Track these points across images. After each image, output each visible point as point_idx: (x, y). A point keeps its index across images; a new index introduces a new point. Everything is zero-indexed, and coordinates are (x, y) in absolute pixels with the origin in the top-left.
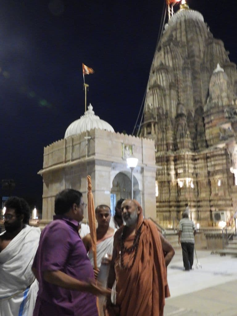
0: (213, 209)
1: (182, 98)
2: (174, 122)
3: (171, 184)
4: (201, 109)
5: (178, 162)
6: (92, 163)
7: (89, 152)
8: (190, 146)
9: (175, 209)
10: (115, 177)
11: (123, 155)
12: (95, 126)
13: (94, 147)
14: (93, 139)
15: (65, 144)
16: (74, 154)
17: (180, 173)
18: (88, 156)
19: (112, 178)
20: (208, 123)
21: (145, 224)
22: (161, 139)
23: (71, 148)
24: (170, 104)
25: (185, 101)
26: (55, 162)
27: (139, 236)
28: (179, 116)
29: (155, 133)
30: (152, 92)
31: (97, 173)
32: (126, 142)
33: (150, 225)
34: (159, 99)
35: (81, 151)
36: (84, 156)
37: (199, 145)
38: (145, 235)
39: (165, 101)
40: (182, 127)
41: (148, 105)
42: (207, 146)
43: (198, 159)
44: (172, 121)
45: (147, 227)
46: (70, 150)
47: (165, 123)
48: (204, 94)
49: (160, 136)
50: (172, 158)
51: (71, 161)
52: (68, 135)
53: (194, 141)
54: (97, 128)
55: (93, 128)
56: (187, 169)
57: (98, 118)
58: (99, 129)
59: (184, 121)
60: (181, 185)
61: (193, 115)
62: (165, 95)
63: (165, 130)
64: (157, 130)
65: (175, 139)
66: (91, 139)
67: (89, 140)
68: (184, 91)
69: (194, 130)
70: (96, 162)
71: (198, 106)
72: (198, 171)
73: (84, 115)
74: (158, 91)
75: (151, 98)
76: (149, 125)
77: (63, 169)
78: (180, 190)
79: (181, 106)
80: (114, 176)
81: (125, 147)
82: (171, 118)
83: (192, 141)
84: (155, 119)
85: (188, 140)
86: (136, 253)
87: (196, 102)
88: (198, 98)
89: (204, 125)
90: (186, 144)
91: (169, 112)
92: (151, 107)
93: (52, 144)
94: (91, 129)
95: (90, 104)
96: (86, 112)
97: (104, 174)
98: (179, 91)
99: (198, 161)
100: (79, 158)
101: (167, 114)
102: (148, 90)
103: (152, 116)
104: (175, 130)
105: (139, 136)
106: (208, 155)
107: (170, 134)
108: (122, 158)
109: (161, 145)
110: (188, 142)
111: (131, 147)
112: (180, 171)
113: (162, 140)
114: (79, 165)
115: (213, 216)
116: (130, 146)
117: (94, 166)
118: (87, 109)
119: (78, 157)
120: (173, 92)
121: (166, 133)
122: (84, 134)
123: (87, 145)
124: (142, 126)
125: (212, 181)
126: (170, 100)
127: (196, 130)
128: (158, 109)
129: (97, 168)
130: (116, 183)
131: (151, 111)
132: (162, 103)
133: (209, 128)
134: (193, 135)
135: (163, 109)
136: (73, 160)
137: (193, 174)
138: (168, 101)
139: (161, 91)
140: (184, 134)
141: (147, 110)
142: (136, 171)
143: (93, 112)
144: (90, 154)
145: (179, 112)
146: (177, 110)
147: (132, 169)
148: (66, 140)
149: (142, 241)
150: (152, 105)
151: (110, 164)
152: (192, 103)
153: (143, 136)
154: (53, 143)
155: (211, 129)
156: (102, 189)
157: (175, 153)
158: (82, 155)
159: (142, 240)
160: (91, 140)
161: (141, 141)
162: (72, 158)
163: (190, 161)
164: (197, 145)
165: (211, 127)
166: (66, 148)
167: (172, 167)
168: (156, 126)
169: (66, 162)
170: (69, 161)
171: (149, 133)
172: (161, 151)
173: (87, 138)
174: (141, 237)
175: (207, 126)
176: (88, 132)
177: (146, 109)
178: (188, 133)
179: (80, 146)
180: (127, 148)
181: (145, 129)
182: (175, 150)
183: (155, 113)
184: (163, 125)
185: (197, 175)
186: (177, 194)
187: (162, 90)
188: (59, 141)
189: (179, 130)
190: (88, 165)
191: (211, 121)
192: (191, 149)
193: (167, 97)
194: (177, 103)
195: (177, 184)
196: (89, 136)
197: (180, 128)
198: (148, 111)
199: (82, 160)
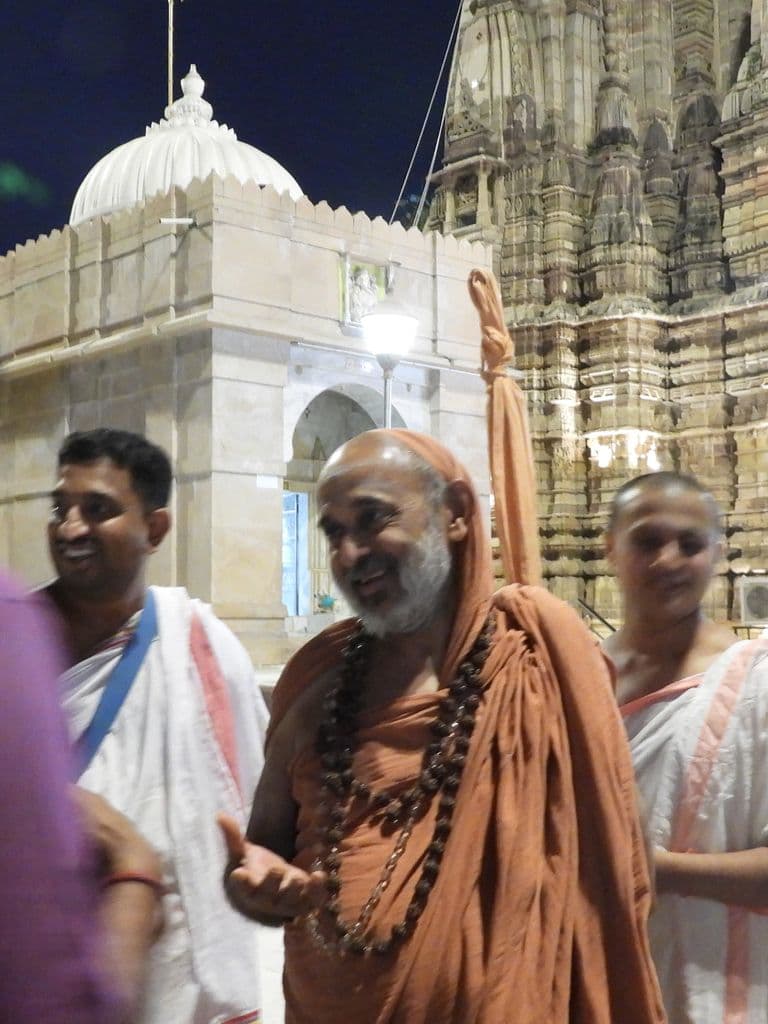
0: (740, 567)
1: (621, 58)
2: (582, 169)
3: (557, 453)
4: (710, 108)
5: (594, 355)
6: (197, 344)
7: (181, 290)
8: (651, 283)
9: (576, 566)
10: (307, 413)
11: (344, 310)
12: (214, 164)
13: (208, 266)
14: (204, 226)
15: (68, 253)
16: (112, 299)
17: (599, 406)
18: (181, 309)
19: (292, 416)
20: (739, 176)
21: (513, 623)
22: (521, 246)
23: (100, 272)
24: (569, 81)
25: (637, 72)
26: (25, 341)
27: (472, 709)
28: (607, 140)
29: (494, 219)
30: (482, 22)
31: (219, 389)
32: (361, 249)
33: (550, 624)
34: (517, 56)
35: (146, 284)
36: (162, 311)
37: (693, 280)
38: (516, 700)
39: (544, 70)
40: (619, 192)
41: (465, 86)
42: (730, 286)
43: (686, 343)
44: (571, 164)
45: (530, 642)
46: (92, 279)
47: (538, 175)
48: (723, 41)
49: (517, 235)
50: (569, 336)
51: (97, 333)
52: (87, 214)
53: (672, 261)
54: (221, 173)
55: (204, 178)
56: (633, 387)
57: (228, 134)
58: (232, 177)
59: (626, 167)
60: (603, 457)
61: (671, 135)
62: (545, 40)
63: (538, 207)
64: (501, 203)
65: (584, 249)
66: (193, 226)
67: (183, 234)
68: (633, 26)
69: (671, 210)
70: (217, 339)
71: (693, 98)
72: (682, 396)
73: (162, 121)
74: (513, 17)
75: (482, 50)
76: (466, 182)
77: (64, 369)
78: (598, 480)
79: (616, 93)
80: (303, 408)
81: (357, 272)
82: (568, 149)
83: (660, 259)
84: (493, 152)
85: (642, 257)
86: (443, 833)
87: (686, 77)
88: (694, 62)
89: (720, 189)
90: (634, 272)
91: (559, 123)
92: (479, 97)
93: (11, 253)
94: (195, 181)
95: (193, 68)
96: (172, 107)
97: (252, 394)
98: (612, 20)
99: (683, 355)
100: (137, 321)
101: (550, 129)
102: (465, 17)
103: (482, 138)
104: (588, 207)
105: (420, 227)
106: (732, 324)
107: (562, 224)
108: (341, 324)
109: (520, 275)
110: (645, 263)
111: (384, 275)
112: (601, 395)
113: (525, 250)
114: (135, 354)
115: (741, 598)
116: (378, 267)
117: (208, 358)
118: (179, 94)
119: (133, 315)
120: (584, 29)
121: (546, 222)
122: (157, 206)
123: (174, 255)
124: (433, 186)
125: (743, 444)
126: (569, 61)
127: (683, 209)
128: (513, 103)
129: (222, 366)
130: (309, 442)
131: (475, 115)
132: (529, 79)
133: (740, 200)
134: (666, 234)
135: (531, 104)
136: (106, 331)
137: (658, 410)
138: (556, 69)
139: (528, 18)
140: (627, 222)
141: (458, 109)
142: (405, 387)
143: (207, 109)
144: (188, 298)
145: (609, 122)
146: (598, 113)
147: (387, 365)
148: (74, 236)
149: (487, 747)
150: (481, 86)
151: (280, 350)
152: (665, 82)
153: (439, 225)
154: (14, 249)
155: (749, 206)
156: (246, 465)
157: (583, 311)
158: (149, 307)
159: (490, 736)
160: (195, 234)
161: (429, 249)
162: (102, 320)
163: (651, 353)
164: (684, 275)
165: (752, 195)
166: (74, 272)
167: (568, 377)
168: (500, 184)
169: (74, 338)
170: (88, 333)
171: (468, 219)
172: (518, 302)
173: (172, 221)
174: (484, 715)
175: (731, 190)
176: (179, 193)
177: (454, 108)
178: (645, 220)
179: (140, 265)
180: (365, 278)
181: (450, 201)
182: (584, 300)
183: (498, 123)
184: (530, 182)
185: (675, 415)
186: (582, 500)
187: (533, 14)
188: (43, 238)
189: (602, 207)
190: (179, 352)
191: (753, 167)
192: (656, 299)
193: (555, 49)
194: (597, 82)
195: (587, 453)
196: (181, 214)
197: (608, 197)
198: (465, 114)
199: (152, 328)
